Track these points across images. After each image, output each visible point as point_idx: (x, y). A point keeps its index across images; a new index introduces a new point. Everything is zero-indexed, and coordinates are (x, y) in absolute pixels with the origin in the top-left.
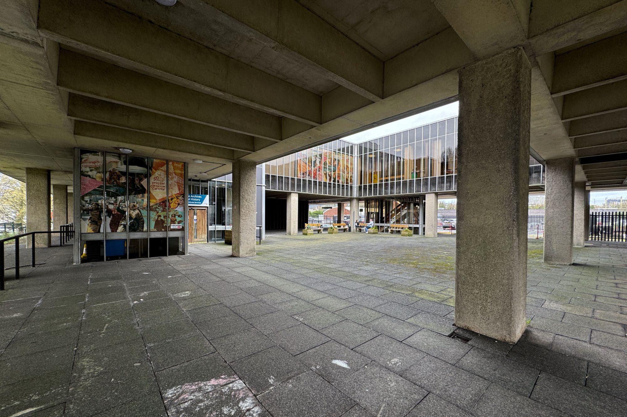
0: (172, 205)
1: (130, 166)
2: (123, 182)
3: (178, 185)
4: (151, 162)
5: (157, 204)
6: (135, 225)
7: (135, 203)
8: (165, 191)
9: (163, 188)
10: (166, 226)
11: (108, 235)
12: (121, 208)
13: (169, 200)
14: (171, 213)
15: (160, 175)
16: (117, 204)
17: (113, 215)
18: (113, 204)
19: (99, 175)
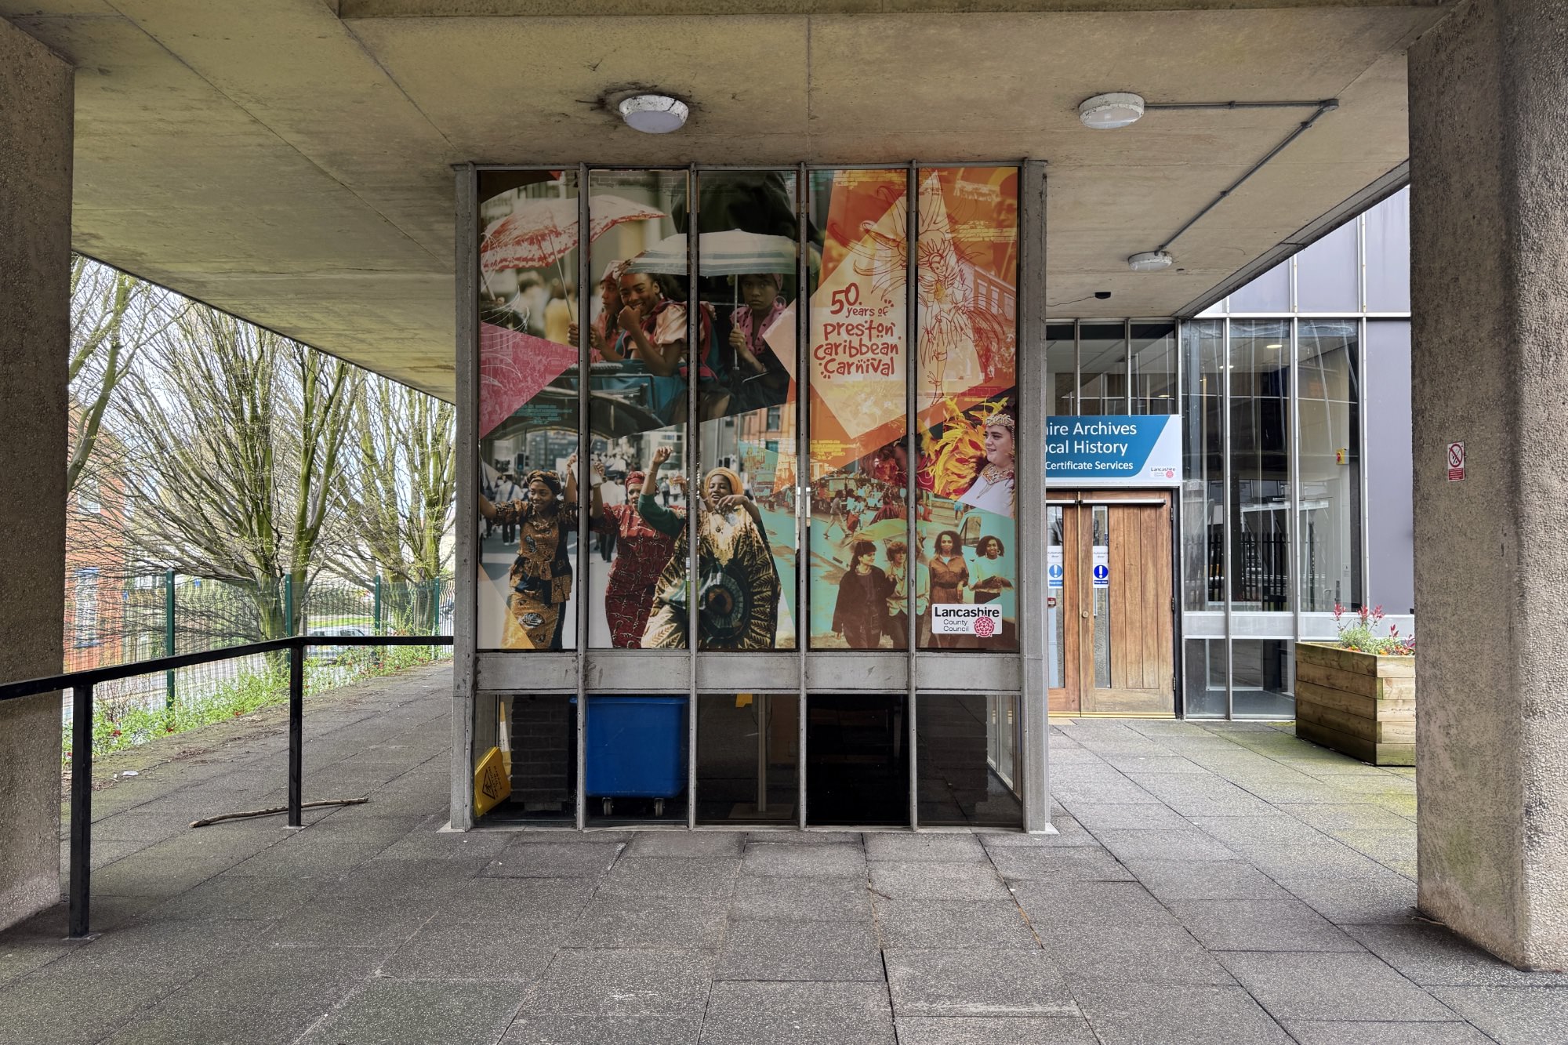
0: (936, 471)
1: (706, 238)
2: (671, 337)
3: (978, 331)
4: (817, 193)
5: (847, 470)
6: (729, 607)
7: (734, 467)
8: (899, 376)
9: (886, 360)
10: (903, 618)
11: (599, 662)
12: (659, 500)
13: (919, 437)
14: (934, 528)
15: (868, 273)
16: (641, 479)
17: (624, 546)
18: (620, 477)
19: (559, 307)
